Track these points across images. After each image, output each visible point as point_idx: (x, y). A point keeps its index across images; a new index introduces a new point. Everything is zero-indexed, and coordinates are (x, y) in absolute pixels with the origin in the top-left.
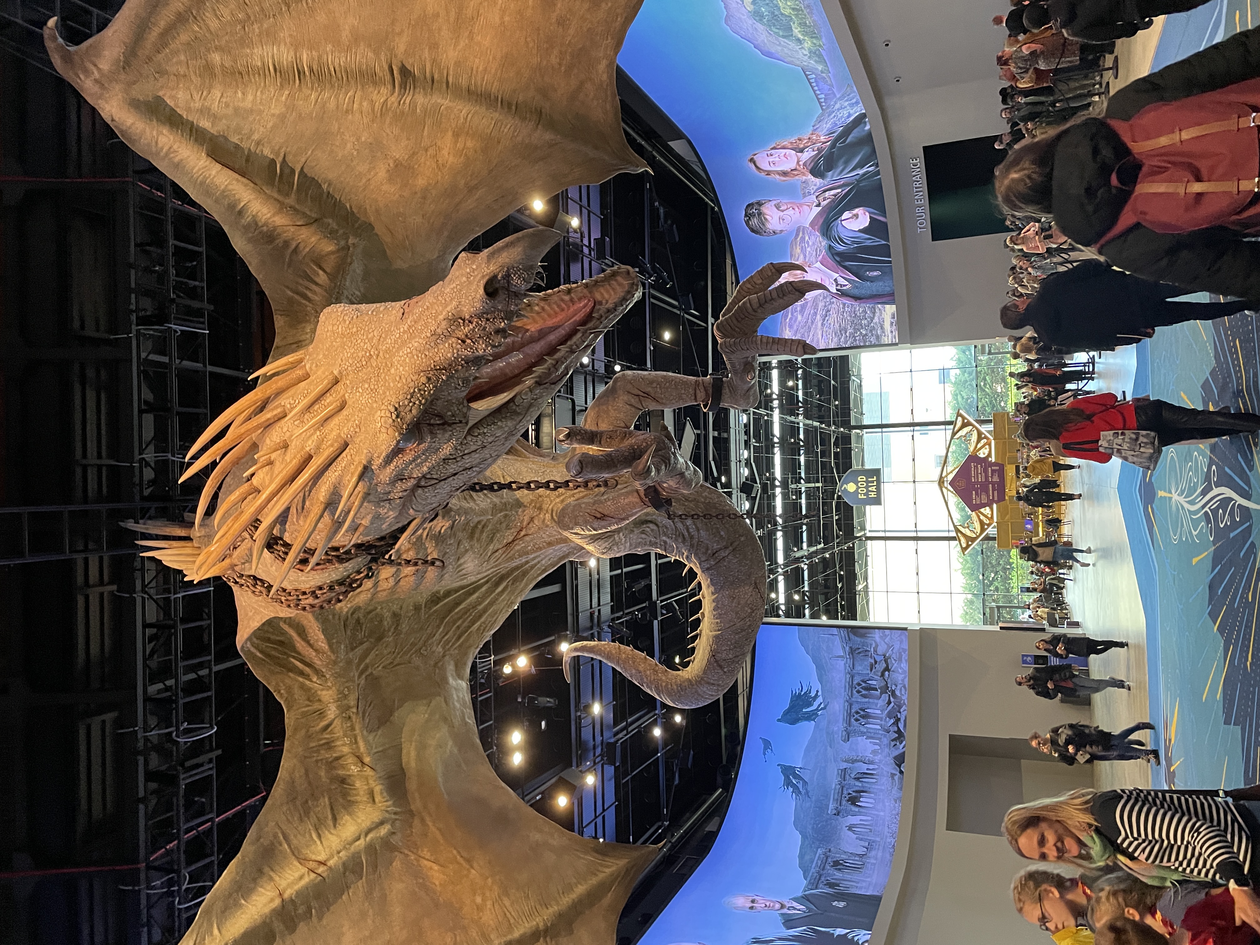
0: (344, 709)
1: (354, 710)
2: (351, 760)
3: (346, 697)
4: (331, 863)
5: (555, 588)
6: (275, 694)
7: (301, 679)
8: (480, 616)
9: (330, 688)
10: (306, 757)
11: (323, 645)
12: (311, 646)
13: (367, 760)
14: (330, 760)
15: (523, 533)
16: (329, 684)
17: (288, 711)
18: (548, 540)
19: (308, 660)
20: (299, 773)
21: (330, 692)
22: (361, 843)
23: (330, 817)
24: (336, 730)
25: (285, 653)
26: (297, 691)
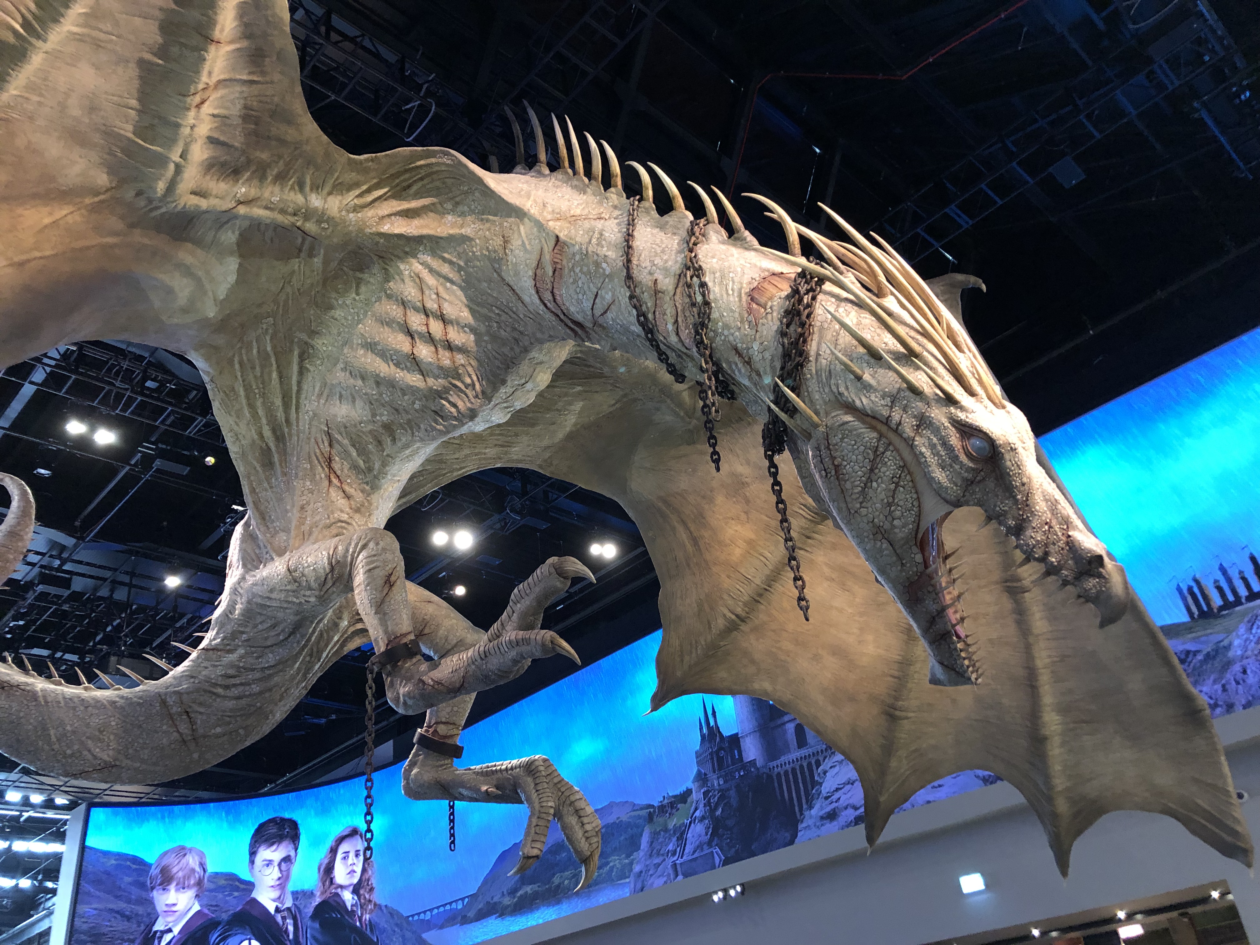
0: (308, 214)
1: (298, 224)
2: (253, 192)
3: (319, 222)
4: (192, 113)
6: (374, 155)
7: (364, 187)
8: (247, 397)
9: (340, 211)
10: (296, 148)
11: (386, 228)
12: (390, 215)
13: (242, 210)
14: (268, 171)
15: (335, 481)
16: (344, 213)
17: (349, 159)
18: (309, 508)
19: (376, 204)
20: (291, 134)
21: (336, 210)
22: (175, 156)
23: (222, 138)
24: (292, 194)
25: (397, 185)
26: (361, 178)
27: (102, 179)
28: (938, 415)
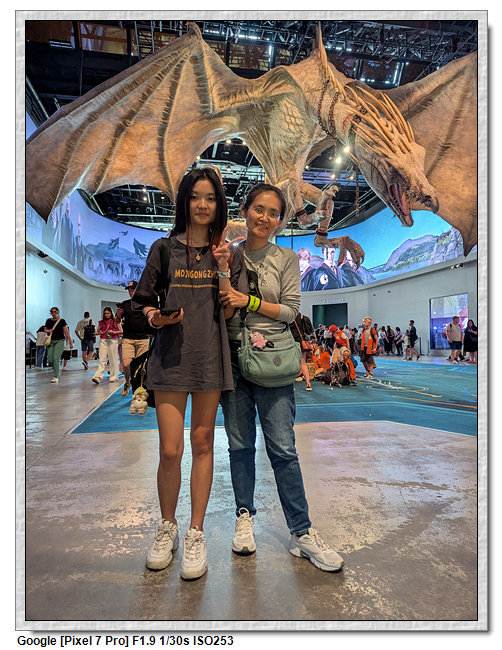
0: (250, 99)
1: (249, 102)
2: (234, 100)
3: (254, 100)
4: (210, 94)
5: (214, 156)
7: (264, 85)
8: (256, 144)
9: (258, 95)
10: (241, 85)
11: (273, 94)
12: (273, 90)
13: (233, 106)
14: (236, 93)
15: (283, 163)
19: (269, 87)
20: (237, 83)
22: (211, 104)
23: (221, 93)
24: (244, 96)
26: (261, 83)
27: (199, 114)
28: (382, 160)
